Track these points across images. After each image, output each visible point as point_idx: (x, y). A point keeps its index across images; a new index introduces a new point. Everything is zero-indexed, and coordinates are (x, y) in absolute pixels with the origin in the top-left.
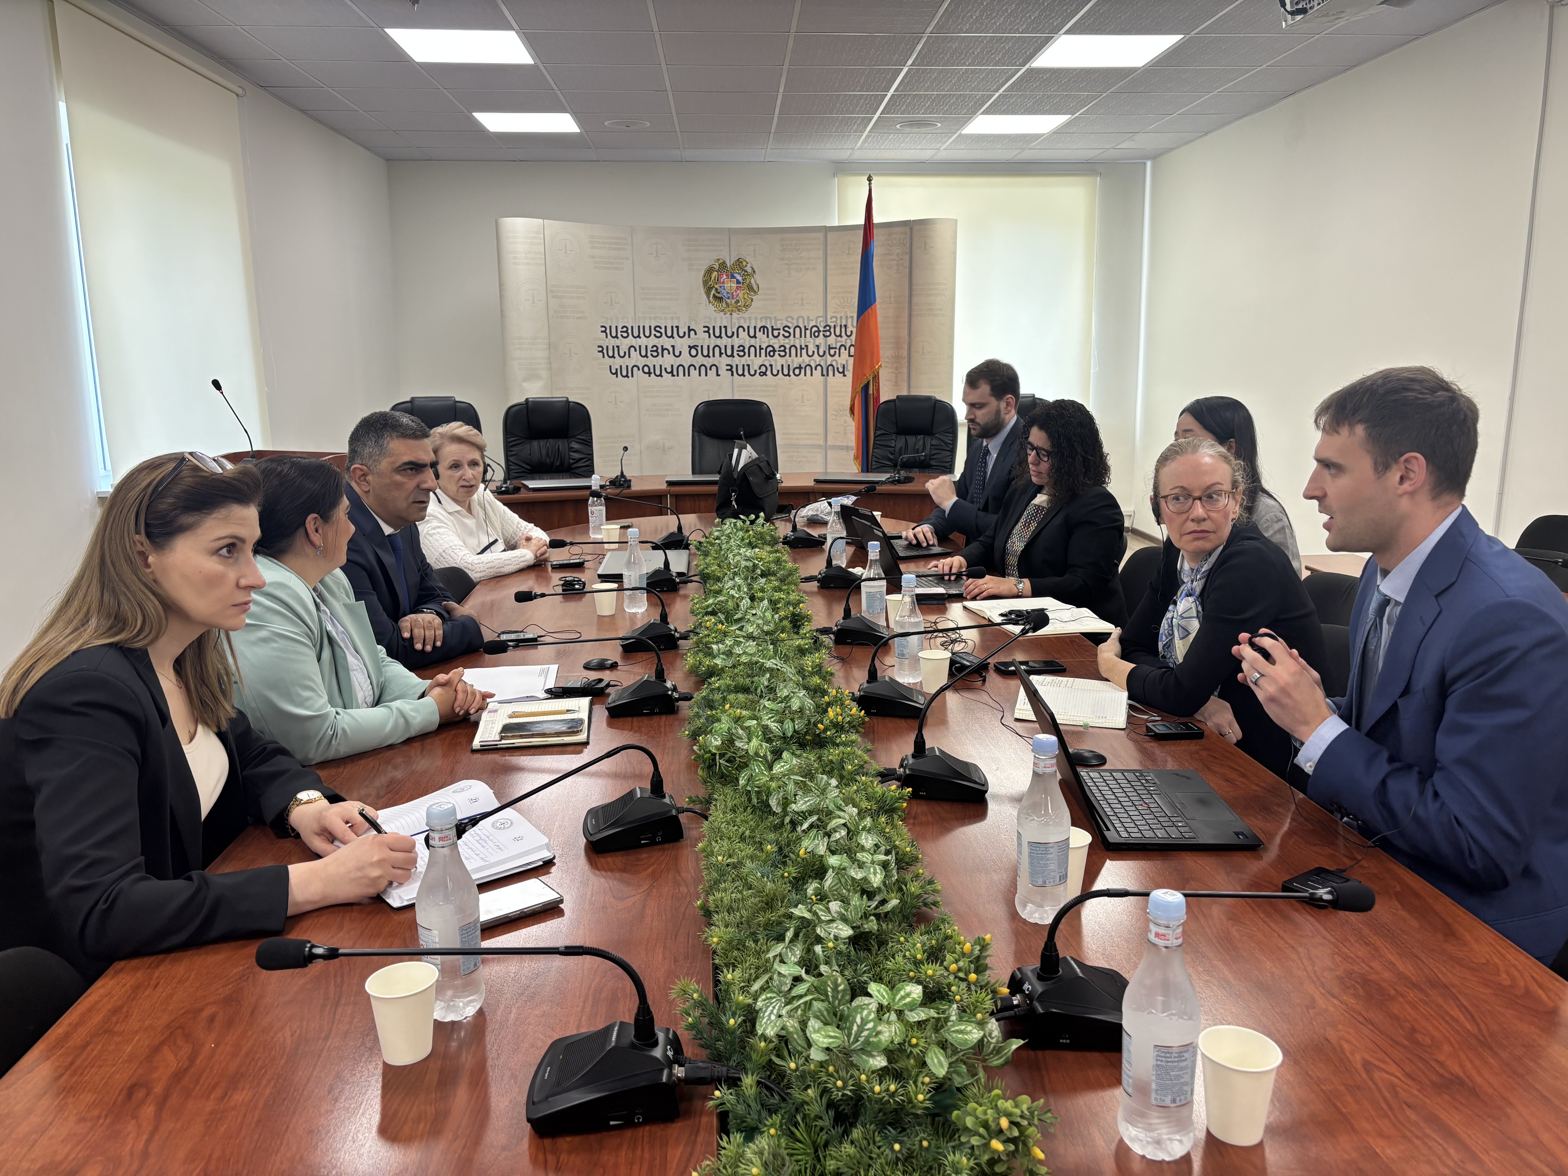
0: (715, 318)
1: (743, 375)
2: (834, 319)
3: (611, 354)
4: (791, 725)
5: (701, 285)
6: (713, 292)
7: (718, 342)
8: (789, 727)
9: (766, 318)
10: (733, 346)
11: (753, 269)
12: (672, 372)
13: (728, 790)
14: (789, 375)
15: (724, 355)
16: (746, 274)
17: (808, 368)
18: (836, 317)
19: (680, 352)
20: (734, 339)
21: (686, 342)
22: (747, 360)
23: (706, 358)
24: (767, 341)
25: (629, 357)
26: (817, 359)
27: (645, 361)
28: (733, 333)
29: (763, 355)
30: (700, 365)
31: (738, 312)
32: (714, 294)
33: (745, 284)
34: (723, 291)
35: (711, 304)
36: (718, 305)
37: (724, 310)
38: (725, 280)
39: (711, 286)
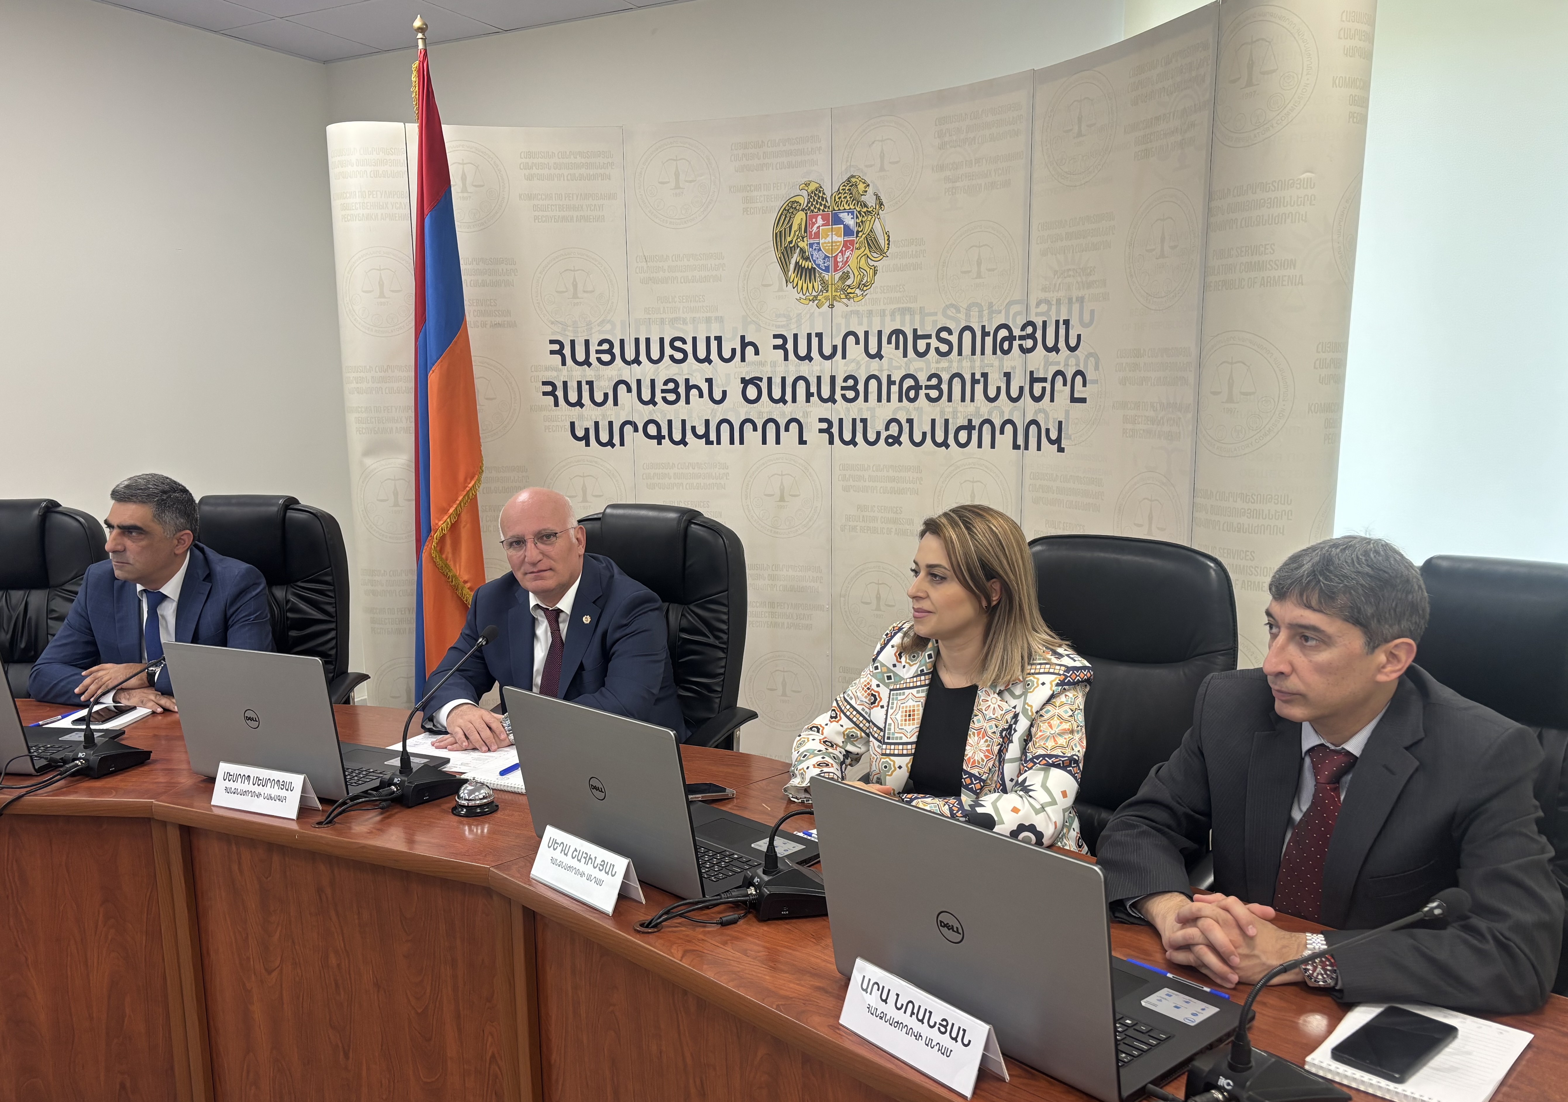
0: (799, 315)
1: (853, 442)
2: (1043, 308)
3: (572, 398)
5: (771, 244)
6: (796, 257)
7: (804, 369)
9: (903, 311)
11: (878, 197)
12: (706, 435)
14: (945, 444)
15: (815, 399)
16: (865, 212)
17: (987, 428)
18: (1048, 301)
19: (724, 393)
20: (837, 361)
21: (738, 370)
22: (862, 409)
23: (778, 405)
24: (904, 365)
25: (616, 403)
26: (1003, 409)
27: (650, 412)
28: (835, 348)
29: (895, 396)
30: (764, 420)
31: (845, 301)
32: (797, 263)
33: (860, 234)
34: (815, 253)
35: (790, 285)
36: (805, 286)
37: (816, 297)
38: (821, 228)
39: (791, 245)
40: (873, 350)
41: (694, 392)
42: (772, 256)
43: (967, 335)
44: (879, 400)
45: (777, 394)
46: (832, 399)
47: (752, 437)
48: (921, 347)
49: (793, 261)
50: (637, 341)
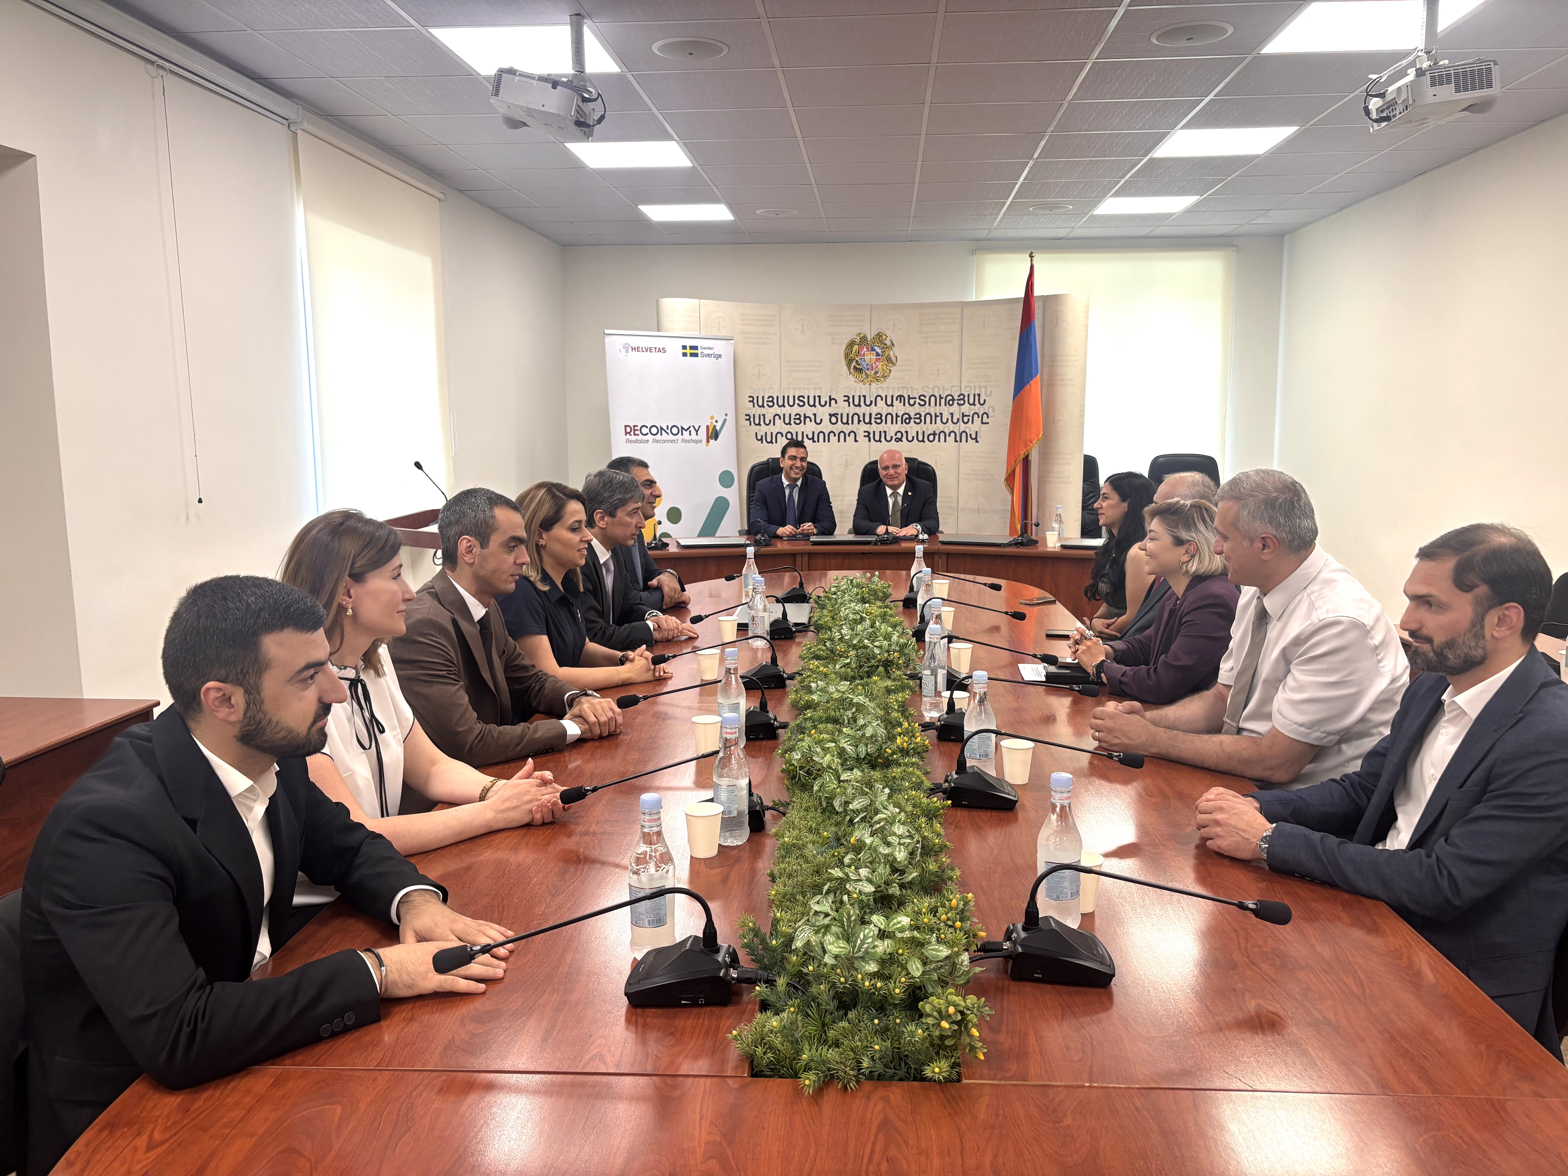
0: (855, 388)
1: (880, 441)
2: (968, 389)
3: (757, 422)
4: (864, 749)
5: (843, 358)
6: (854, 363)
7: (857, 410)
8: (862, 750)
9: (903, 388)
10: (870, 414)
11: (892, 342)
12: (813, 438)
13: (806, 795)
14: (923, 441)
15: (862, 423)
16: (885, 347)
18: (970, 387)
19: (821, 420)
20: (872, 407)
21: (827, 410)
22: (884, 427)
23: (845, 425)
24: (904, 409)
25: (774, 424)
26: (950, 426)
27: (788, 428)
28: (872, 402)
29: (899, 422)
30: (839, 432)
31: (876, 382)
32: (854, 366)
33: (884, 356)
34: (863, 363)
35: (851, 375)
36: (858, 376)
37: (863, 380)
38: (865, 352)
39: (852, 359)
41: (808, 419)
42: (843, 363)
43: (933, 398)
44: (892, 423)
45: (845, 421)
46: (870, 423)
47: (834, 439)
48: (912, 402)
50: (784, 397)
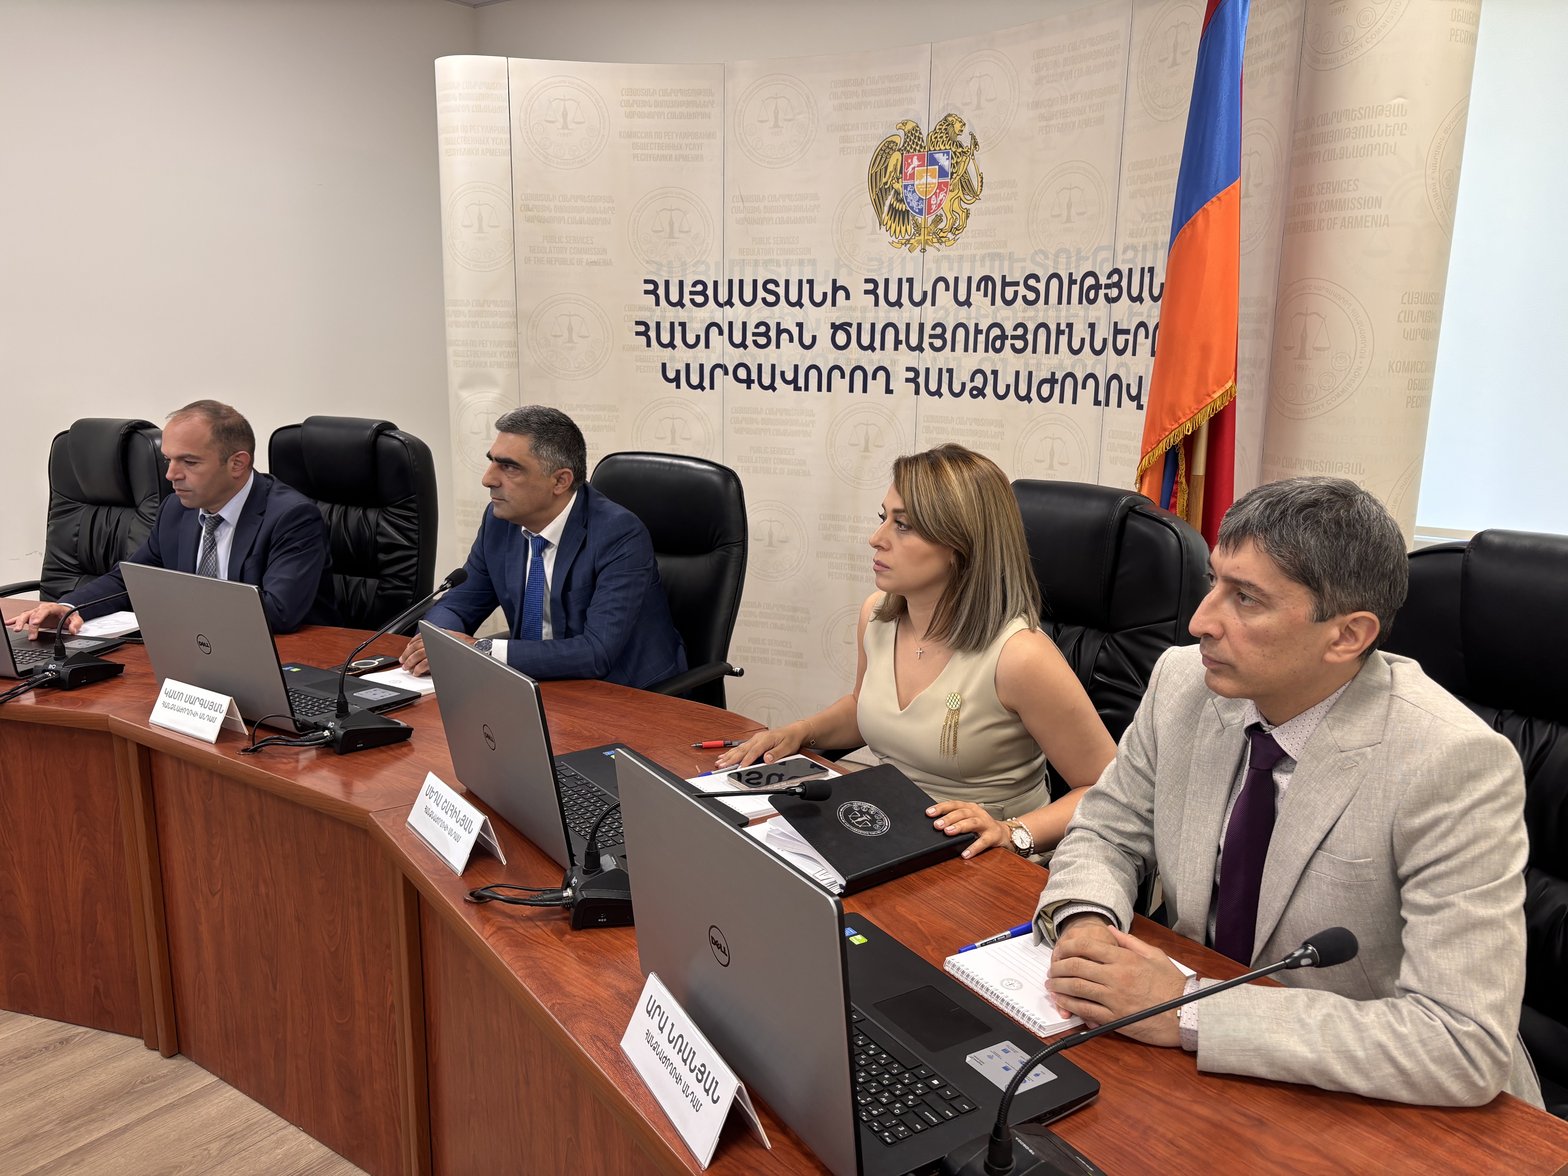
0: (891, 259)
2: (1131, 254)
3: (665, 339)
5: (866, 185)
6: (890, 199)
7: (894, 315)
9: (993, 257)
11: (973, 138)
12: (795, 381)
14: (1028, 398)
15: (903, 347)
16: (959, 152)
17: (1069, 382)
18: (1135, 247)
19: (814, 338)
20: (926, 308)
21: (827, 315)
22: (948, 358)
23: (866, 352)
24: (991, 314)
25: (707, 346)
26: (1086, 362)
27: (740, 356)
28: (925, 294)
29: (981, 346)
30: (852, 367)
31: (937, 245)
32: (891, 205)
33: (955, 175)
34: (909, 195)
35: (883, 228)
36: (898, 229)
37: (908, 240)
38: (916, 169)
39: (886, 187)
40: (962, 297)
41: (785, 337)
42: (867, 198)
43: (1054, 283)
44: (966, 349)
45: (866, 341)
46: (920, 348)
47: (840, 384)
48: (1009, 296)
49: (887, 203)
50: (731, 282)
